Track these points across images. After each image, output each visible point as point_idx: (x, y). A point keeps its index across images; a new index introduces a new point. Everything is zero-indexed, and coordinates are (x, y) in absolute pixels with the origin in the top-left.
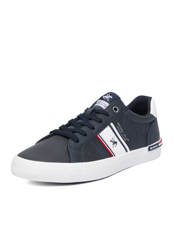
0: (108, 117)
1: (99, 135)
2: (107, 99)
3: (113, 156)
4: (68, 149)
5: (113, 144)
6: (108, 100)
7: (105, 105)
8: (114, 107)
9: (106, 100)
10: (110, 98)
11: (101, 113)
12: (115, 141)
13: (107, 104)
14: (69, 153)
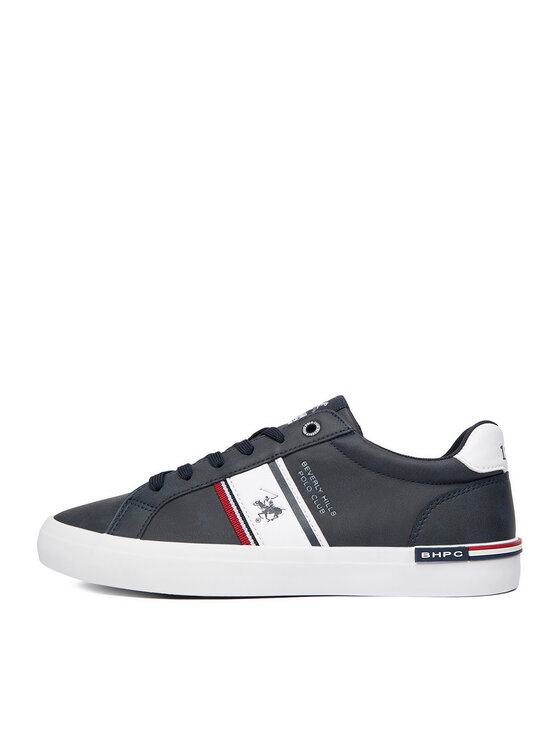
1: (226, 483)
3: (249, 543)
5: (264, 513)
8: (309, 423)
12: (275, 505)
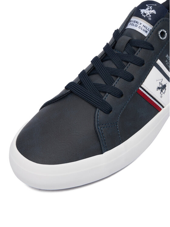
0: (152, 52)
1: (141, 87)
2: (148, 16)
4: (95, 128)
5: (162, 91)
6: (150, 19)
7: (145, 29)
8: (160, 32)
9: (146, 19)
10: (152, 14)
11: (142, 48)
12: (163, 85)
13: (150, 27)
14: (98, 136)
